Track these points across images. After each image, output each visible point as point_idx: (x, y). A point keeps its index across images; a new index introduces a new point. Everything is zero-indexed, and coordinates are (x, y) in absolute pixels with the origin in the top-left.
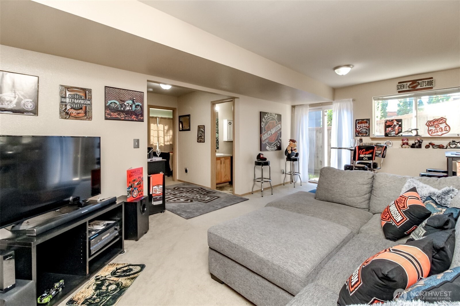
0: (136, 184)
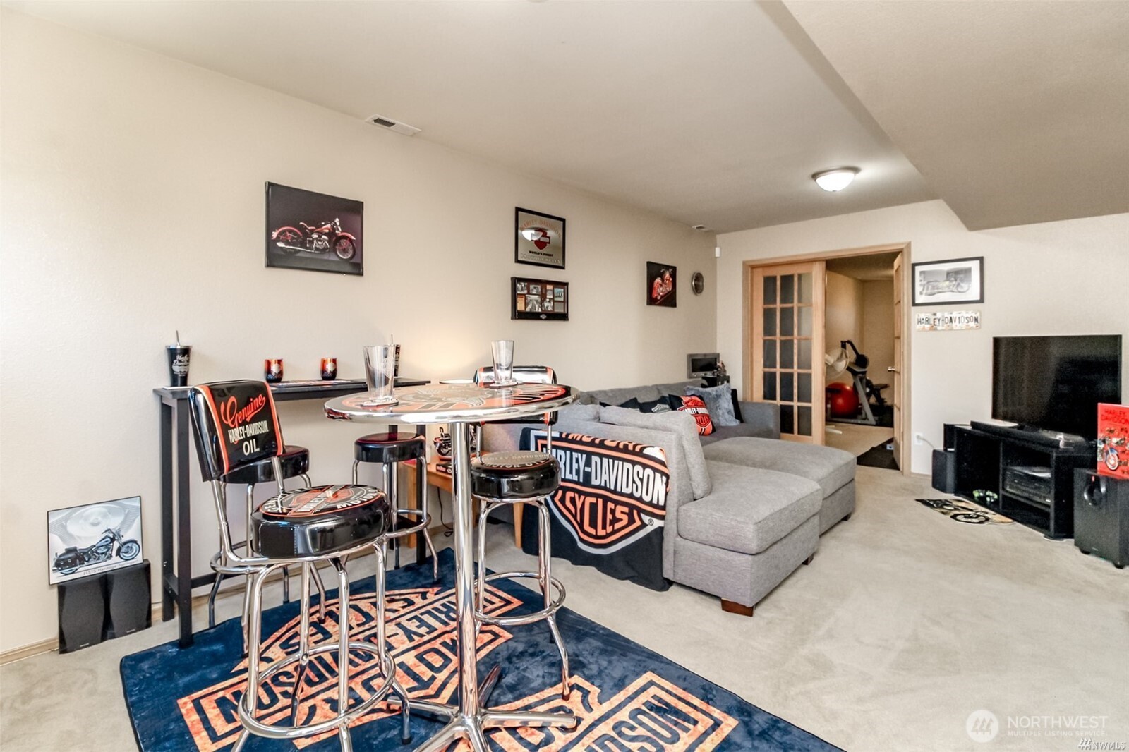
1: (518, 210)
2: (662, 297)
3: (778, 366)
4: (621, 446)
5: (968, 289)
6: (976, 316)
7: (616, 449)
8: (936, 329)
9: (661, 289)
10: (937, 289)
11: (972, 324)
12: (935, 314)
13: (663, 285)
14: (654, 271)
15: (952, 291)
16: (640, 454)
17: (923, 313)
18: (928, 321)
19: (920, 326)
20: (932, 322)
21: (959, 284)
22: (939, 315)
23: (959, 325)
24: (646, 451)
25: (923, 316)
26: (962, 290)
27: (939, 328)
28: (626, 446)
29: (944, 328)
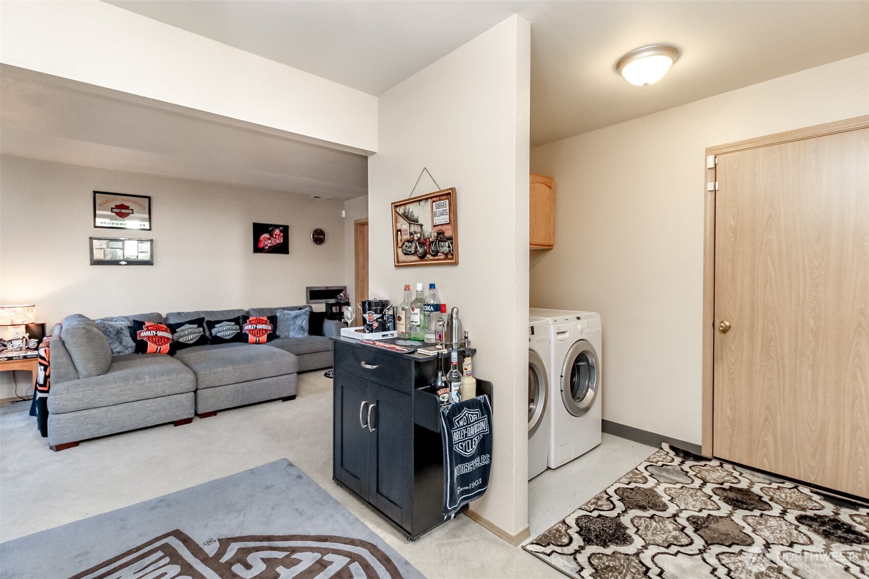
1: (95, 192)
2: (270, 247)
9: (270, 241)
13: (272, 239)
14: (259, 229)
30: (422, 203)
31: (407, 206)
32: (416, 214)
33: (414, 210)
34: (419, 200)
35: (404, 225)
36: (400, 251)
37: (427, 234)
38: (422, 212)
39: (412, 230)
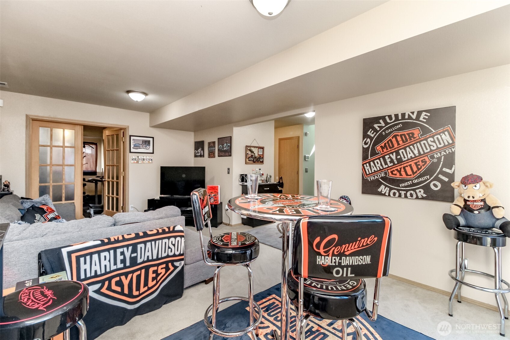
0: (213, 195)
3: (51, 182)
4: (160, 231)
5: (149, 148)
6: (152, 158)
7: (158, 233)
8: (138, 163)
10: (139, 147)
11: (150, 161)
12: (138, 157)
15: (144, 148)
16: (174, 231)
17: (134, 156)
18: (135, 159)
19: (132, 161)
20: (137, 160)
21: (146, 146)
22: (140, 157)
23: (146, 161)
24: (176, 229)
25: (134, 157)
26: (147, 149)
27: (139, 162)
28: (164, 231)
29: (141, 162)
30: (255, 148)
31: (251, 148)
32: (253, 151)
33: (253, 149)
34: (255, 147)
35: (250, 153)
36: (247, 160)
37: (256, 156)
38: (255, 151)
39: (252, 154)
